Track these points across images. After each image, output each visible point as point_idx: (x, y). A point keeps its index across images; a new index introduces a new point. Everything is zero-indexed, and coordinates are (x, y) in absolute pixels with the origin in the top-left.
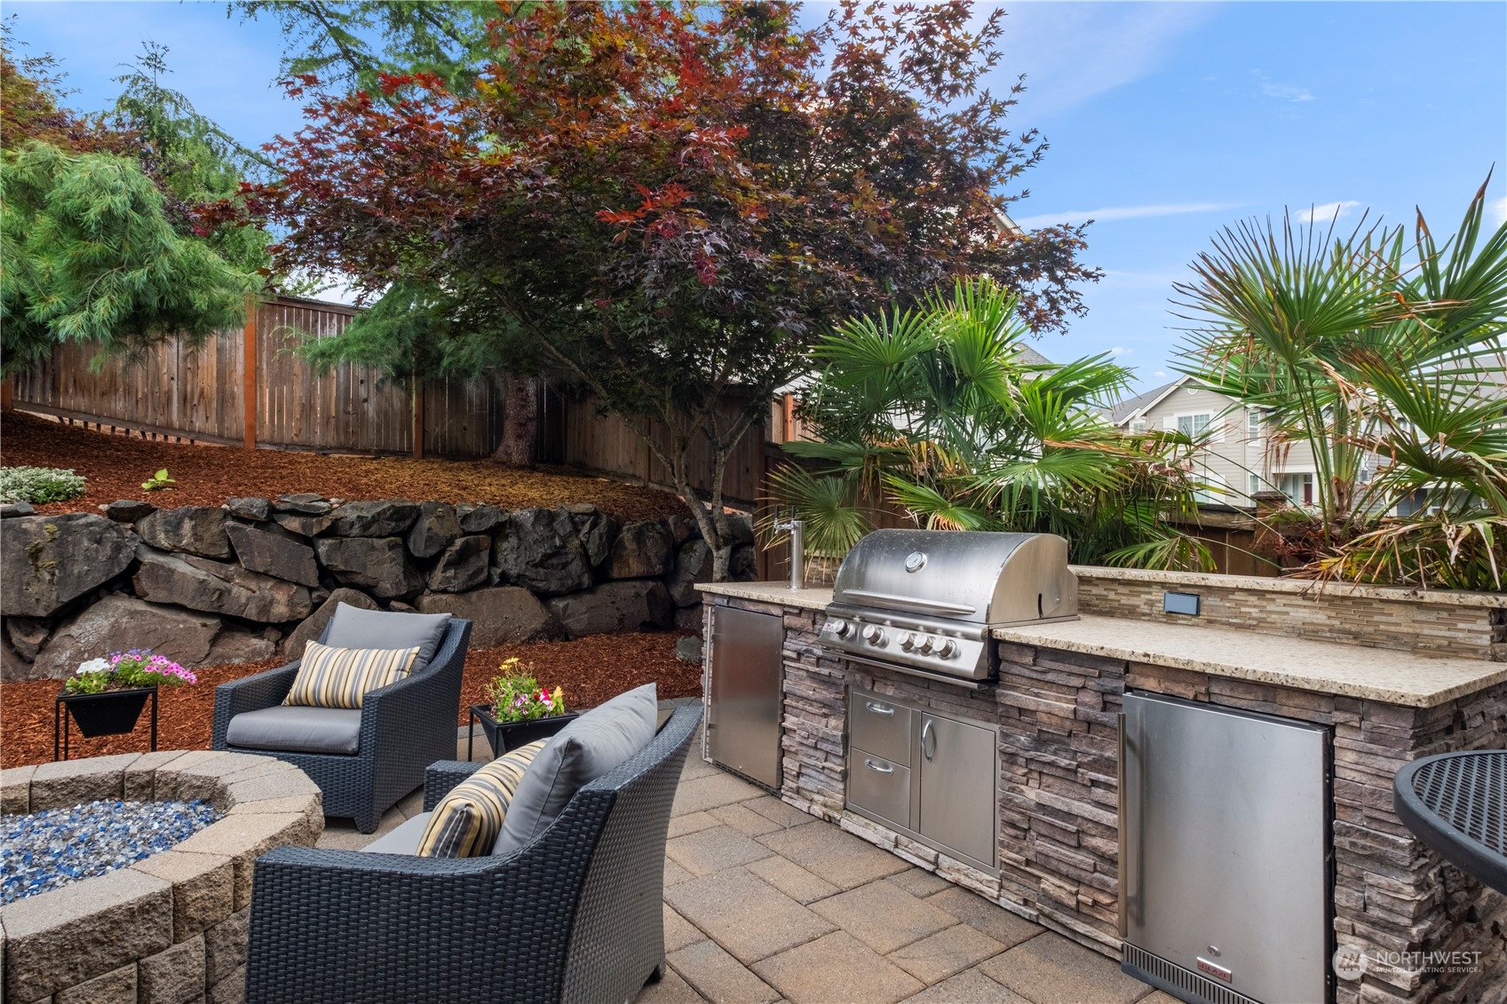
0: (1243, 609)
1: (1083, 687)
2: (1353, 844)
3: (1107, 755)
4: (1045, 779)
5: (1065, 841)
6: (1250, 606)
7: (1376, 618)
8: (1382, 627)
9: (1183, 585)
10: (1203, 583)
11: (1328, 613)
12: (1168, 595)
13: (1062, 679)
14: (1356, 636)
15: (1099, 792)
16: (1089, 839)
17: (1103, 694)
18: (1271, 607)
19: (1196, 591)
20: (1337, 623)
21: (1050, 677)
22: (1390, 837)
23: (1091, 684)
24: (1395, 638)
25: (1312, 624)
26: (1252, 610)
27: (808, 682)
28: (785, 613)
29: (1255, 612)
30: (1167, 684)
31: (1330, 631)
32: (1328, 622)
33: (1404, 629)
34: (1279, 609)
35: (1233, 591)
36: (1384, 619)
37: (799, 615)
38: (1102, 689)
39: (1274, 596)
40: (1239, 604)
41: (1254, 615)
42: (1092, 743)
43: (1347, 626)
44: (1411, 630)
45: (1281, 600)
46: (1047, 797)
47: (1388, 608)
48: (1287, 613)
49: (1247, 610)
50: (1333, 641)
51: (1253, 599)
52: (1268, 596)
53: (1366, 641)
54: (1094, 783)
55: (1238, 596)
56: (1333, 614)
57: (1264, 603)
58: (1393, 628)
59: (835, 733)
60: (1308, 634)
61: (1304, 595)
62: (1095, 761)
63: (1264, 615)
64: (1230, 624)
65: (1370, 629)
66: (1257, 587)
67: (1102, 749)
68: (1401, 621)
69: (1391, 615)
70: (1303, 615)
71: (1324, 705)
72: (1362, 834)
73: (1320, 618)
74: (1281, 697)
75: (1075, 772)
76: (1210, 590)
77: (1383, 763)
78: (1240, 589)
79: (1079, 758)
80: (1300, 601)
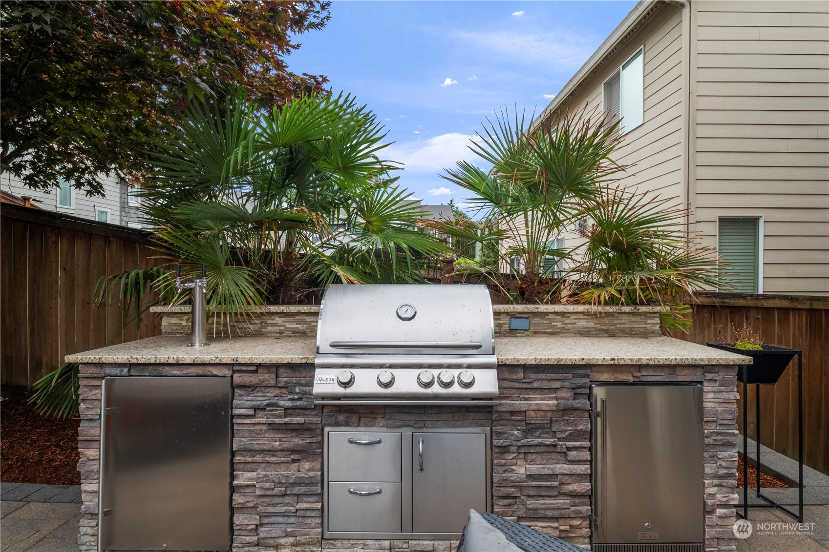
0: (553, 324)
1: (562, 387)
2: (716, 440)
3: (579, 428)
4: (529, 457)
5: (550, 494)
6: (557, 322)
7: (615, 322)
8: (618, 326)
9: (519, 313)
10: (536, 311)
11: (594, 321)
12: (513, 320)
13: (546, 385)
14: (607, 331)
15: (573, 454)
16: (566, 487)
17: (573, 389)
18: (567, 321)
19: (527, 316)
20: (598, 326)
21: (536, 385)
22: (731, 431)
23: (566, 384)
24: (623, 331)
25: (587, 328)
26: (558, 324)
27: (271, 435)
28: (234, 372)
29: (559, 324)
30: (616, 375)
31: (596, 331)
32: (594, 326)
33: (627, 326)
34: (572, 322)
35: (547, 314)
36: (619, 321)
37: (256, 371)
38: (574, 386)
39: (569, 315)
40: (551, 321)
41: (559, 326)
42: (568, 423)
43: (603, 327)
44: (629, 326)
45: (573, 317)
46: (534, 469)
47: (620, 316)
48: (575, 324)
49: (555, 324)
50: (596, 336)
51: (558, 317)
52: (566, 315)
53: (611, 334)
54: (569, 449)
55: (550, 317)
56: (597, 322)
57: (564, 319)
58: (622, 326)
59: (311, 474)
60: (586, 333)
61: (583, 313)
62: (570, 434)
63: (564, 326)
64: (546, 333)
65: (613, 328)
66: (565, 311)
67: (576, 425)
68: (625, 322)
69: (622, 319)
70: (583, 323)
71: (699, 372)
72: (718, 434)
73: (591, 324)
74: (679, 371)
75: (555, 446)
76: (535, 314)
77: (726, 395)
78: (555, 313)
79: (559, 435)
80: (582, 316)
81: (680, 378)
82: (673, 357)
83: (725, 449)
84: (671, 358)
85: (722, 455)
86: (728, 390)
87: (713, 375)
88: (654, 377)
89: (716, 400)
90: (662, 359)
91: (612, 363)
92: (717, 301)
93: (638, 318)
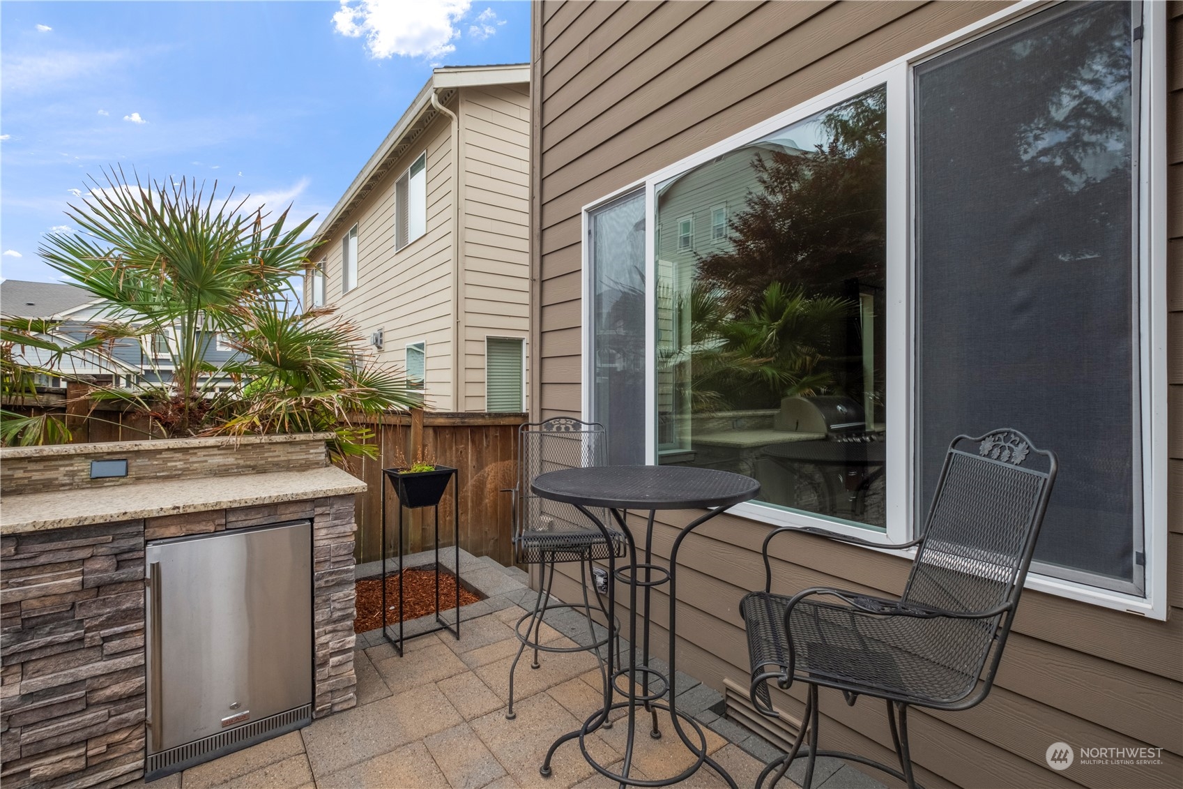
0: (169, 464)
1: (92, 556)
2: (327, 582)
3: (124, 607)
4: (31, 667)
5: (68, 711)
6: (175, 461)
7: (266, 455)
8: (270, 459)
9: (109, 453)
10: (136, 449)
11: (236, 456)
12: (95, 464)
13: (61, 557)
14: (254, 468)
15: (114, 645)
16: (101, 693)
17: (116, 555)
18: (194, 459)
19: (124, 456)
20: (241, 462)
21: (40, 560)
22: (345, 568)
23: (101, 550)
24: (277, 465)
25: (225, 465)
26: (177, 463)
29: (179, 465)
30: (188, 527)
31: (237, 468)
32: (236, 462)
33: (282, 458)
34: (199, 459)
35: (160, 451)
36: (271, 454)
38: (117, 551)
39: (195, 451)
40: (166, 461)
41: (179, 467)
42: (105, 603)
43: (248, 463)
44: (286, 458)
45: (200, 453)
46: (37, 683)
47: (273, 448)
48: (206, 461)
49: (174, 464)
50: (239, 474)
51: (179, 455)
52: (191, 451)
53: (259, 470)
54: (106, 639)
55: (164, 455)
56: (239, 457)
57: (188, 457)
58: (276, 459)
60: (222, 472)
61: (218, 447)
62: (109, 619)
63: (188, 466)
64: (157, 477)
65: (263, 462)
66: (186, 446)
67: (119, 604)
68: (281, 454)
69: (275, 451)
70: (218, 460)
71: (308, 507)
72: (331, 574)
73: (231, 460)
74: (281, 510)
75: (81, 640)
76: (138, 453)
77: (341, 529)
78: (169, 449)
79: (87, 624)
80: (216, 451)
81: (284, 518)
82: (267, 495)
83: (341, 589)
84: (263, 496)
85: (335, 596)
86: (344, 523)
87: (324, 508)
88: (247, 522)
89: (329, 536)
90: (251, 499)
91: (175, 512)
92: (457, 421)
93: (298, 448)
